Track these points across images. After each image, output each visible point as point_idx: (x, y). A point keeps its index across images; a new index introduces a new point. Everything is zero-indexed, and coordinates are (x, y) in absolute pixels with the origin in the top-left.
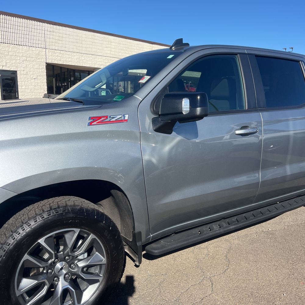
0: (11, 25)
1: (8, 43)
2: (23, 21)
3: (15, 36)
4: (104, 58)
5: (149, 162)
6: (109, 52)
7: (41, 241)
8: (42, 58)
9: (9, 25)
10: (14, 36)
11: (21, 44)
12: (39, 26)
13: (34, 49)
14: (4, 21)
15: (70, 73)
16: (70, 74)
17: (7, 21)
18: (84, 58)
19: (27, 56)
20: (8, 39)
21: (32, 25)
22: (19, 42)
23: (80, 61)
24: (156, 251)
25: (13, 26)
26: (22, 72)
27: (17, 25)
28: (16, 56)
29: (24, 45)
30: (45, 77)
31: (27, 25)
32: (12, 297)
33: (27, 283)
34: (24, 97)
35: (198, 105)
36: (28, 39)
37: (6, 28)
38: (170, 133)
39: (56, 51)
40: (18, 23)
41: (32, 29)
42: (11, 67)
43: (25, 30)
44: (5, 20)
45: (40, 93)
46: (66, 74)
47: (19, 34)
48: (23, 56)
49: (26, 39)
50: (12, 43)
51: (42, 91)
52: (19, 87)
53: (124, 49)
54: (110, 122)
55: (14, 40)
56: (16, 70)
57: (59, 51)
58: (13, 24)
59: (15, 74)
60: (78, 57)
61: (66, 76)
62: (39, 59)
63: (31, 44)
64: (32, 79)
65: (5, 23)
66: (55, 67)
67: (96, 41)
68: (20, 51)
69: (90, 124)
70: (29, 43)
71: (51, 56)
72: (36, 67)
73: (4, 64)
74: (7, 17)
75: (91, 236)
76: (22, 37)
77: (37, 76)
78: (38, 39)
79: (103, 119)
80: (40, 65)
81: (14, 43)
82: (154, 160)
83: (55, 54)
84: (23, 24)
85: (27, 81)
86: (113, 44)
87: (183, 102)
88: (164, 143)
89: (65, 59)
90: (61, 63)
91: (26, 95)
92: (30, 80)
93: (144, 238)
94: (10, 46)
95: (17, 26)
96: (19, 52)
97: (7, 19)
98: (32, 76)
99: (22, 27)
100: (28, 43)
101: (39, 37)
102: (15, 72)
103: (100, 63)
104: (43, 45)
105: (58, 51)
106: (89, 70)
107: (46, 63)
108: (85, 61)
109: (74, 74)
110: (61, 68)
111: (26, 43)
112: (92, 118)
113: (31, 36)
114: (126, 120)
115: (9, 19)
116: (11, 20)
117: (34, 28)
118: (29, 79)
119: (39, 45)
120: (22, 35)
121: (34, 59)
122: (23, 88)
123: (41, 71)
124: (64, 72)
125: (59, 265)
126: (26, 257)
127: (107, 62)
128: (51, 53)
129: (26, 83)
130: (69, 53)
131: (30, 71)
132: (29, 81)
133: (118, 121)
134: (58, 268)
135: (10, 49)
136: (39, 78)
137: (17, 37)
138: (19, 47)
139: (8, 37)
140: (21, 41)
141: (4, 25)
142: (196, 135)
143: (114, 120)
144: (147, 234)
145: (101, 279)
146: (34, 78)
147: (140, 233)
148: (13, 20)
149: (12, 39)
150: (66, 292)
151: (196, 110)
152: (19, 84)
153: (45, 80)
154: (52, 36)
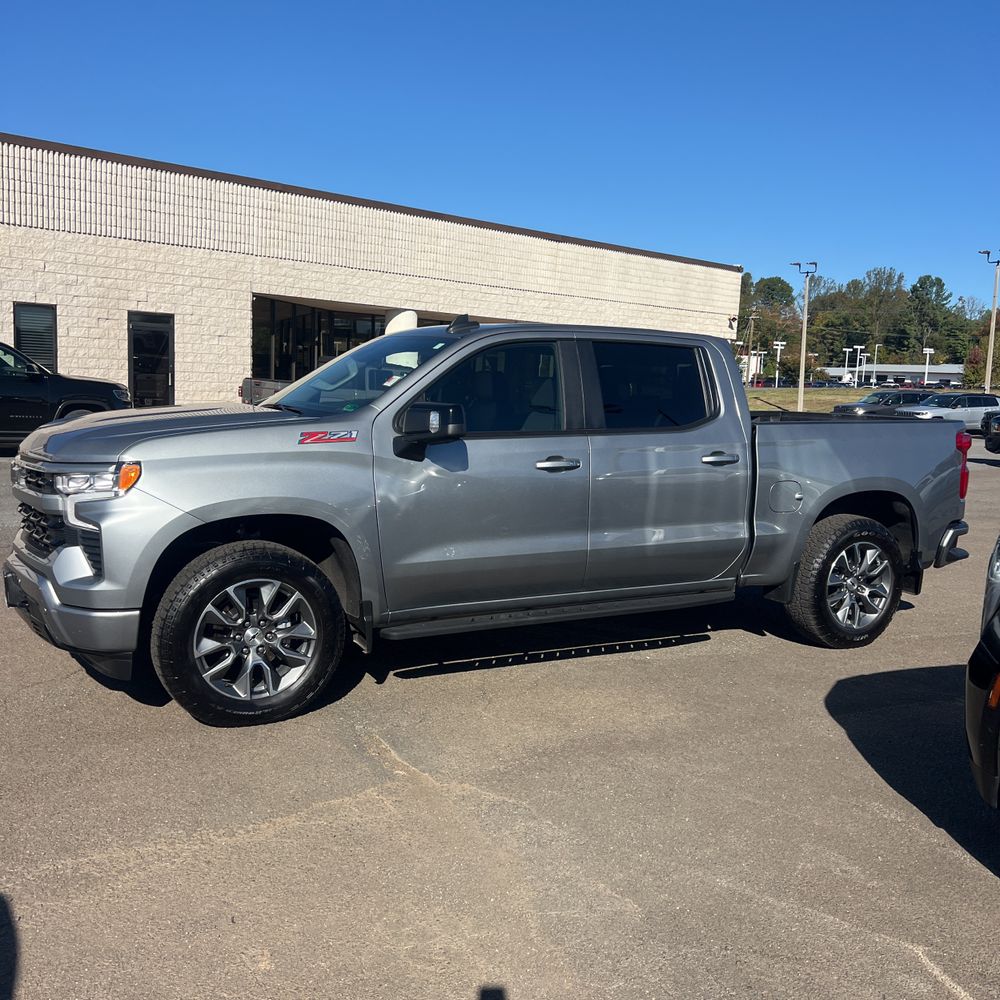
0: (167, 195)
1: (157, 241)
2: (200, 183)
3: (176, 223)
4: (416, 281)
5: (385, 499)
6: (430, 265)
7: (230, 590)
8: (243, 281)
9: (163, 194)
10: (172, 222)
11: (190, 244)
12: (239, 196)
13: (223, 255)
14: (149, 185)
15: (319, 318)
16: (319, 322)
17: (158, 184)
18: (358, 281)
19: (204, 275)
20: (158, 230)
21: (222, 194)
22: (185, 238)
23: (348, 289)
24: (395, 634)
25: (172, 196)
26: (188, 318)
27: (182, 193)
28: (173, 274)
29: (198, 245)
30: (249, 332)
31: (209, 192)
32: (190, 656)
33: (209, 645)
34: (189, 386)
35: (451, 420)
36: (208, 231)
37: (153, 203)
38: (422, 460)
39: (282, 262)
40: (186, 188)
41: (221, 204)
42: (159, 304)
43: (204, 206)
44: (153, 183)
45: (233, 374)
46: (308, 319)
47: (186, 218)
48: (192, 276)
49: (203, 230)
50: (167, 242)
51: (239, 369)
52: (178, 359)
53: (476, 255)
54: (329, 441)
55: (171, 232)
56: (172, 312)
57: (292, 262)
58: (172, 192)
59: (168, 322)
60: (344, 277)
61: (308, 327)
62: (234, 282)
63: (216, 242)
64: (212, 336)
65: (153, 188)
66: (276, 303)
67: (395, 235)
68: (187, 262)
69: (301, 442)
70: (212, 241)
71: (269, 274)
72: (225, 304)
73: (143, 296)
74: (159, 172)
75: (297, 595)
76: (195, 225)
77: (228, 329)
78: (234, 231)
79: (320, 435)
80: (236, 300)
81: (171, 242)
82: (393, 498)
83: (278, 271)
84: (200, 190)
85: (199, 341)
86: (445, 242)
87: (431, 416)
88: (408, 472)
89: (306, 283)
90: (294, 293)
91: (195, 379)
92: (208, 340)
93: (376, 614)
94: (160, 249)
95: (181, 197)
96: (183, 265)
97: (158, 179)
98: (213, 329)
99: (195, 199)
100: (207, 240)
101: (239, 226)
102: (168, 319)
103: (405, 295)
104: (247, 246)
105: (287, 262)
106: (372, 313)
107: (254, 295)
108: (361, 289)
109: (331, 322)
110: (294, 305)
111: (203, 240)
112: (306, 434)
113: (217, 223)
114: (354, 440)
115: (163, 179)
116: (168, 181)
117: (226, 200)
118: (206, 337)
119: (238, 244)
120: (195, 219)
121: (221, 282)
122: (189, 360)
123: (237, 315)
124: (304, 317)
125: (249, 632)
126: (209, 607)
127: (424, 291)
128: (268, 267)
129: (196, 346)
130: (316, 267)
131: (209, 316)
132: (206, 343)
133: (340, 440)
134: (248, 636)
135: (161, 256)
136: (233, 334)
137: (181, 224)
138: (184, 250)
139: (158, 225)
140: (190, 234)
141: (148, 194)
142: (465, 465)
143: (335, 437)
144: (383, 608)
145: (308, 661)
146: (218, 333)
147: (370, 604)
148: (172, 182)
149: (167, 231)
150: (257, 669)
151: (447, 427)
152: (176, 349)
153: (248, 341)
154: (272, 222)
